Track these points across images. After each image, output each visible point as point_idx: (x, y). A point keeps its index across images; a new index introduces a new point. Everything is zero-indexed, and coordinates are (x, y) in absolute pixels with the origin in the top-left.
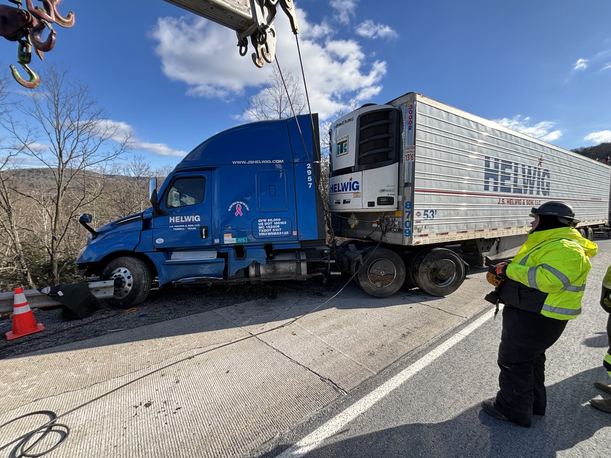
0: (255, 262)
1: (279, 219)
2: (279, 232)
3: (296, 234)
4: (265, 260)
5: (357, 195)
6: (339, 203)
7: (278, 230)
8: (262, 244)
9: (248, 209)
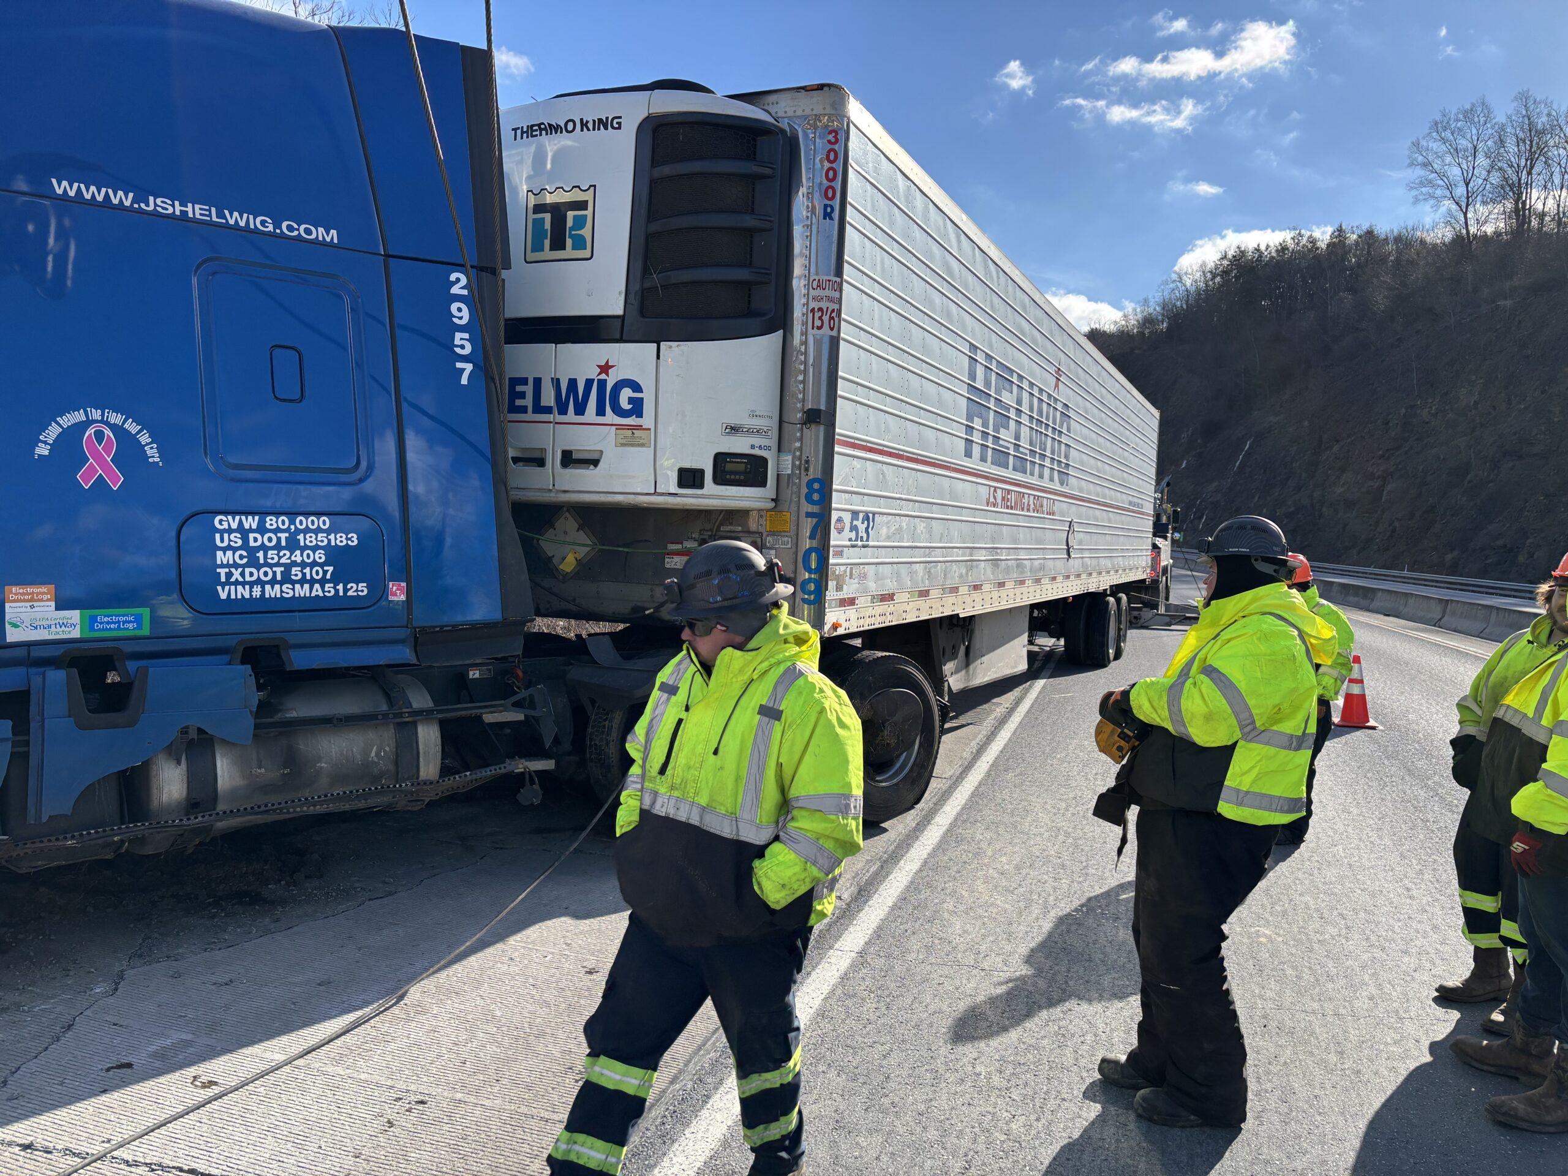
0: (193, 734)
1: (325, 522)
2: (323, 582)
3: (403, 598)
4: (251, 721)
5: (632, 437)
6: (540, 462)
7: (317, 573)
8: (231, 641)
9: (153, 453)
